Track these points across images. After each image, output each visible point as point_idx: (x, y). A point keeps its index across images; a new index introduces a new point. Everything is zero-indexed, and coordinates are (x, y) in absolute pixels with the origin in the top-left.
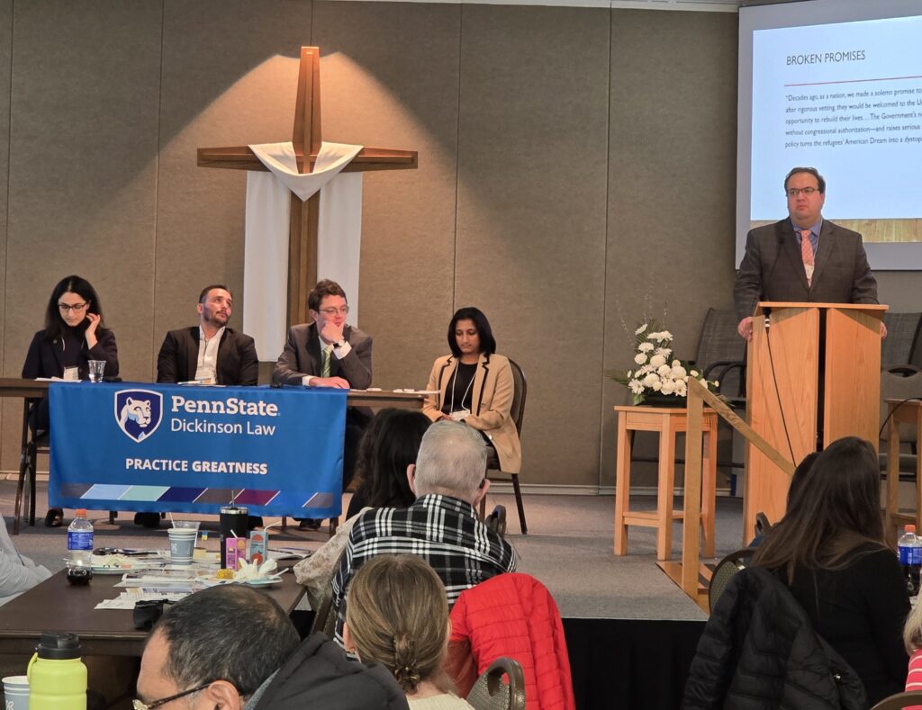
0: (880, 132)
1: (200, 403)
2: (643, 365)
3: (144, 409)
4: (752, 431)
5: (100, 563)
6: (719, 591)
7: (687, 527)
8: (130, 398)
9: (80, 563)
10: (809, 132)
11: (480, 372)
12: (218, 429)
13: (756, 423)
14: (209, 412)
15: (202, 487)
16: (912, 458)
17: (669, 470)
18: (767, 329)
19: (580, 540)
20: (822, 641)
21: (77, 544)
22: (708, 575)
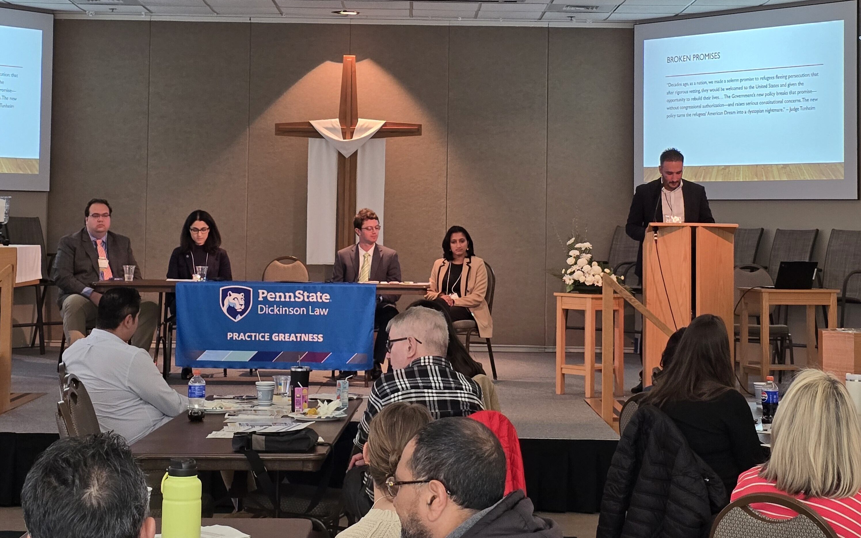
0: (731, 107)
1: (278, 294)
2: (573, 265)
3: (240, 299)
4: (647, 310)
5: (210, 406)
6: (626, 420)
7: (604, 375)
8: (230, 292)
9: (196, 407)
10: (682, 108)
11: (465, 269)
12: (289, 312)
13: (650, 304)
14: (284, 300)
15: (278, 351)
16: (757, 327)
17: (592, 336)
18: (656, 241)
19: (533, 384)
20: (696, 455)
21: (195, 393)
22: (619, 408)
